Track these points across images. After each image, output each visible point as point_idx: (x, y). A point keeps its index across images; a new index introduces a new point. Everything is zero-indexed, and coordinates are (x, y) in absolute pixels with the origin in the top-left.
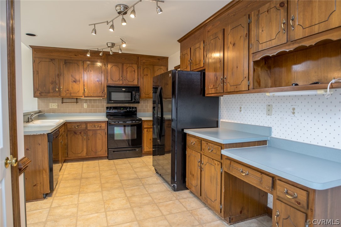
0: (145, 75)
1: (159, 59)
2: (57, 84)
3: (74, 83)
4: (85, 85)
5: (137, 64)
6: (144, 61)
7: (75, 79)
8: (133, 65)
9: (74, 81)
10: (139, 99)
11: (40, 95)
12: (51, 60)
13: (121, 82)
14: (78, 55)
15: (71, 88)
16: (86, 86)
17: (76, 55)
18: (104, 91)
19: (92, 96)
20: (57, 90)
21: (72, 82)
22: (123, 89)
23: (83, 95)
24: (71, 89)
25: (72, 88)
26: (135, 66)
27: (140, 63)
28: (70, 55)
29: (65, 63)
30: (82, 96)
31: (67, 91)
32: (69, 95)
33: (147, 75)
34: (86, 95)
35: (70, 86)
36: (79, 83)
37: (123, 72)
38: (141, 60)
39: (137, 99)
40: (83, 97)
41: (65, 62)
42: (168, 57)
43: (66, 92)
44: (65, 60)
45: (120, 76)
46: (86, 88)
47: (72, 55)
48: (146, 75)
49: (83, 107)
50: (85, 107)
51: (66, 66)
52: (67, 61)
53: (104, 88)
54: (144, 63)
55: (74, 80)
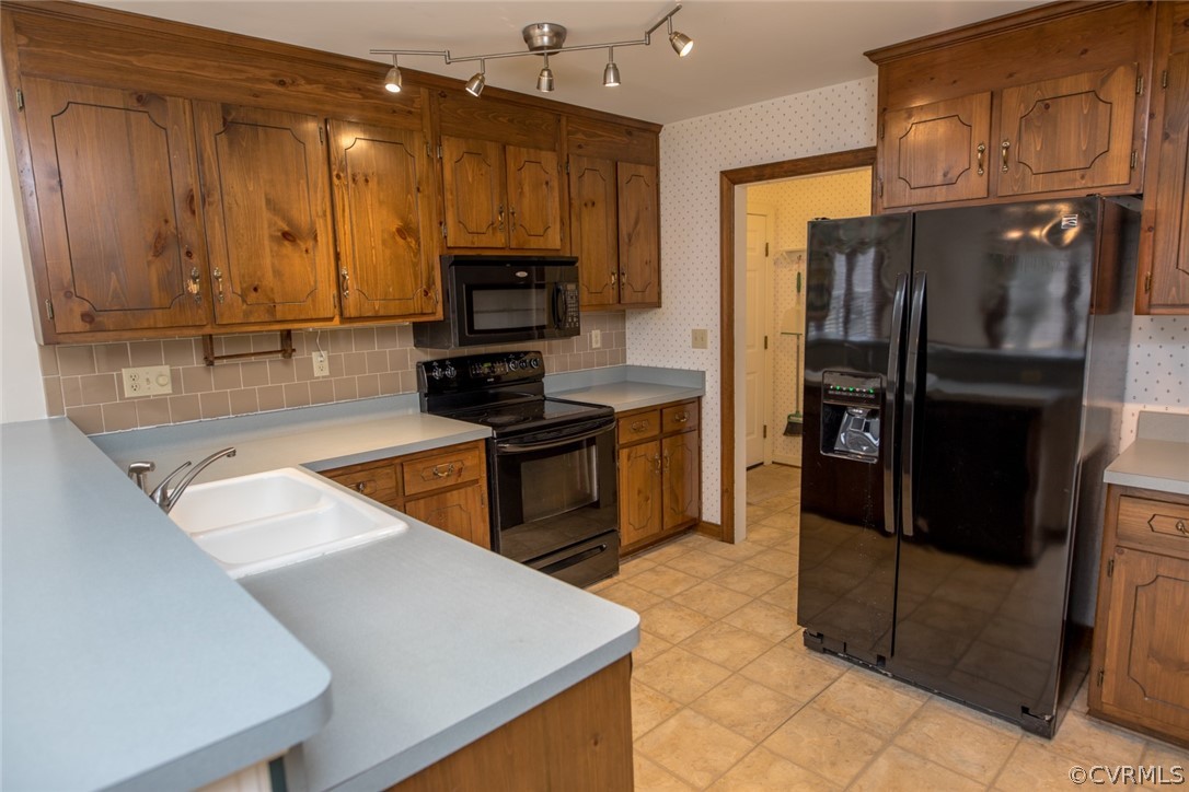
0: (586, 205)
1: (630, 133)
2: (189, 254)
3: (286, 243)
4: (343, 257)
5: (554, 150)
6: (580, 136)
7: (289, 222)
8: (543, 153)
9: (286, 235)
10: (578, 317)
11: (88, 327)
12: (140, 99)
13: (499, 240)
14: (293, 82)
15: (269, 274)
16: (350, 259)
17: (282, 83)
18: (434, 283)
19: (381, 313)
20: (194, 288)
21: (272, 237)
22: (519, 274)
23: (337, 311)
24: (269, 280)
25: (277, 273)
26: (549, 160)
27: (565, 146)
28: (247, 80)
29: (229, 126)
30: (331, 319)
31: (254, 294)
32: (266, 318)
33: (593, 204)
34: (351, 311)
35: (267, 261)
36: (310, 244)
37: (504, 186)
38: (569, 133)
39: (572, 317)
40: (337, 319)
41: (225, 120)
42: (661, 126)
43: (244, 301)
44: (226, 108)
45: (496, 209)
46: (351, 272)
47: (259, 80)
48: (590, 204)
49: (311, 375)
50: (317, 373)
51: (231, 143)
52: (234, 114)
53: (433, 268)
54: (580, 147)
55: (286, 229)
